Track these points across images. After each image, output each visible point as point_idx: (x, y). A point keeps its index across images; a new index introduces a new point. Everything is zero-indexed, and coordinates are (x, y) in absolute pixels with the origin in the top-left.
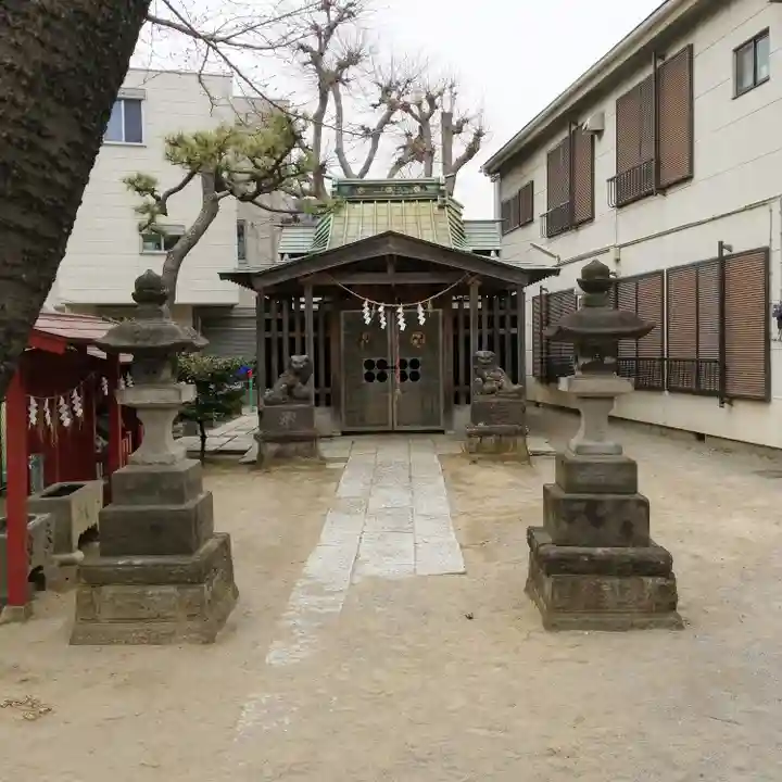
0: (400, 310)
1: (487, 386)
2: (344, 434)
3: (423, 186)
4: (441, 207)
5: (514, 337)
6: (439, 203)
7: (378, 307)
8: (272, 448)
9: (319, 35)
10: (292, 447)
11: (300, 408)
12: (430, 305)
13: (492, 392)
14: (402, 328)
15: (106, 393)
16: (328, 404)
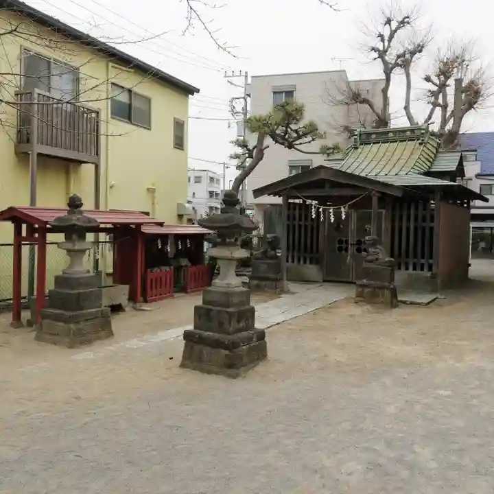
0: (331, 211)
1: (369, 258)
2: (324, 281)
3: (412, 131)
4: (420, 144)
5: (432, 229)
6: (420, 141)
7: (319, 208)
8: (255, 282)
9: (383, 40)
10: (264, 283)
11: (270, 263)
12: (347, 208)
13: (371, 261)
14: (332, 221)
15: (160, 247)
16: (317, 263)
